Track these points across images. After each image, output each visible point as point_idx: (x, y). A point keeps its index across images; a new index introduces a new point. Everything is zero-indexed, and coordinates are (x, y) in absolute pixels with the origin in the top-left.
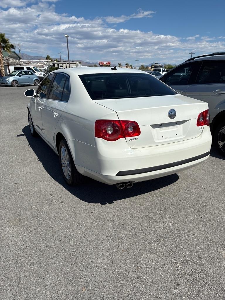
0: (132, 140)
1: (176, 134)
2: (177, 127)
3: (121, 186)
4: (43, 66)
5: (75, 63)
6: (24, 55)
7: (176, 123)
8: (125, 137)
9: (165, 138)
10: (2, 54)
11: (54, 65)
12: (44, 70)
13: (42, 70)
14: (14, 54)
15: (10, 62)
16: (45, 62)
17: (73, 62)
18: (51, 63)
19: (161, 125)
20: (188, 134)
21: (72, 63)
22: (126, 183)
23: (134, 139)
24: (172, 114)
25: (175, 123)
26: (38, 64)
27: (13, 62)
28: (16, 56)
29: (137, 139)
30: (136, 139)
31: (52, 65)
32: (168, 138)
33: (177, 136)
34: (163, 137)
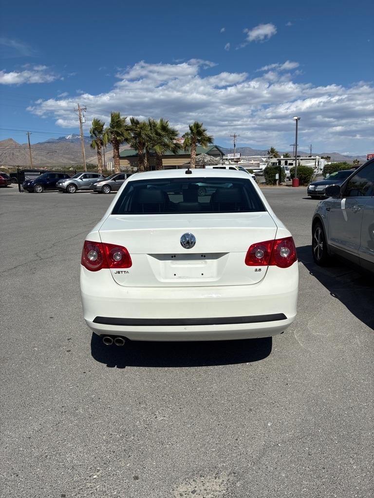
0: (119, 272)
1: (202, 274)
2: (206, 262)
3: (108, 341)
4: (258, 165)
5: (314, 158)
6: (248, 149)
7: (205, 256)
8: (108, 267)
9: (180, 277)
10: (195, 150)
11: (280, 162)
12: (259, 171)
13: (254, 171)
14: (215, 149)
15: (206, 160)
16: (263, 159)
17: (311, 156)
18: (275, 160)
19: (175, 256)
20: (226, 278)
21: (310, 158)
22: (114, 337)
23: (122, 272)
24: (188, 241)
25: (202, 256)
26: (253, 162)
27: (209, 161)
28: (218, 152)
29: (128, 272)
30: (125, 272)
31: (276, 163)
32: (184, 277)
33: (204, 278)
34: (175, 275)
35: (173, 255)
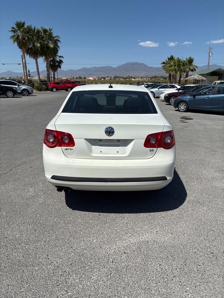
0: (67, 149)
1: (118, 152)
7: (119, 141)
8: (60, 146)
9: (104, 153)
19: (101, 141)
23: (69, 149)
25: (118, 141)
29: (72, 149)
32: (106, 154)
33: (118, 154)
34: (101, 152)
35: (100, 140)
